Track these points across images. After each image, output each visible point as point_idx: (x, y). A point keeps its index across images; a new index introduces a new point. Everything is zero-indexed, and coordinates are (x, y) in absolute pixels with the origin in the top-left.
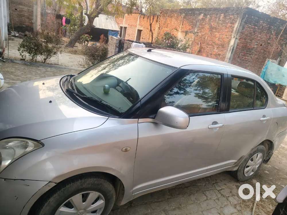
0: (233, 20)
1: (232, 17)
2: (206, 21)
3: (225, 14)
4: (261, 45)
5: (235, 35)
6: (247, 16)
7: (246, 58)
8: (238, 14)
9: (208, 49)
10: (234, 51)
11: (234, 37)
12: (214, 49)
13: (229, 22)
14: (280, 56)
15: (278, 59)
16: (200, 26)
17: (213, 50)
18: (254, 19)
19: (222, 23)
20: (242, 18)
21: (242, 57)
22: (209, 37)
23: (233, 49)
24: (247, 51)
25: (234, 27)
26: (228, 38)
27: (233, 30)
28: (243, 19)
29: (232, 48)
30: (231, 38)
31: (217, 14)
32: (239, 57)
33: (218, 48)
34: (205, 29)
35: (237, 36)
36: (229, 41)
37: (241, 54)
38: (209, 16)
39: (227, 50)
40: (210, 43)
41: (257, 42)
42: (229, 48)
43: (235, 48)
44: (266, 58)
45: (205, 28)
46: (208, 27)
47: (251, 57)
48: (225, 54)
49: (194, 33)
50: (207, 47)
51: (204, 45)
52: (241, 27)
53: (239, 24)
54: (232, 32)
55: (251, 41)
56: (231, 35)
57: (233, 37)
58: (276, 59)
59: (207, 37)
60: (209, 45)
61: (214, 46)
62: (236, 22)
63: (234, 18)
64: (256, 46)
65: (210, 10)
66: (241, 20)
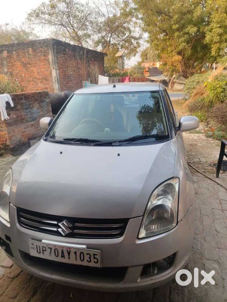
0: (44, 52)
1: (41, 50)
2: (13, 58)
3: (32, 47)
4: (75, 71)
5: (54, 66)
6: (55, 47)
7: (70, 85)
8: (46, 46)
9: (31, 87)
10: (59, 81)
11: (54, 68)
12: (38, 84)
13: (41, 55)
14: (89, 76)
15: (89, 80)
16: (9, 64)
17: (37, 86)
18: (62, 49)
19: (34, 57)
20: (52, 50)
21: (67, 85)
22: (26, 73)
23: (58, 80)
24: (68, 79)
25: (49, 59)
26: (47, 70)
27: (50, 62)
28: (54, 50)
29: (56, 79)
30: (51, 69)
31: (24, 49)
32: (64, 86)
33: (41, 82)
34: (17, 67)
35: (56, 66)
36: (51, 73)
37: (65, 82)
38: (14, 52)
39: (53, 82)
40: (30, 79)
41: (71, 69)
42: (53, 79)
43: (59, 79)
44: (82, 81)
45: (16, 65)
46: (19, 63)
47: (73, 83)
48: (52, 86)
49: (5, 74)
50: (29, 85)
51: (25, 83)
52: (56, 57)
53: (52, 55)
54: (49, 64)
55: (67, 68)
56: (50, 67)
57: (52, 68)
58: (88, 80)
59: (23, 74)
60: (30, 82)
61: (35, 81)
62: (49, 54)
63: (45, 50)
64: (72, 73)
65: (13, 45)
66: (53, 51)
